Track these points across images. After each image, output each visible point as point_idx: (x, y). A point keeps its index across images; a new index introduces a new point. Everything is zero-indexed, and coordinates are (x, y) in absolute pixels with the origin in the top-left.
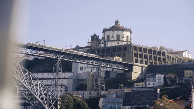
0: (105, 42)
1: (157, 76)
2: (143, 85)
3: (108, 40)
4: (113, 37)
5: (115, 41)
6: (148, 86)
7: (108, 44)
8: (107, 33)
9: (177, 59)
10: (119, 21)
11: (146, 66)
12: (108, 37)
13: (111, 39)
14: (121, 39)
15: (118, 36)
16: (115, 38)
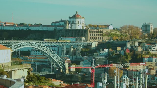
0: (71, 24)
1: (105, 50)
2: (98, 54)
3: (73, 23)
4: (75, 22)
5: (77, 24)
7: (73, 25)
8: (72, 19)
9: (107, 32)
10: (77, 12)
11: (97, 42)
12: (73, 21)
13: (74, 23)
14: (80, 23)
15: (79, 22)
16: (77, 23)
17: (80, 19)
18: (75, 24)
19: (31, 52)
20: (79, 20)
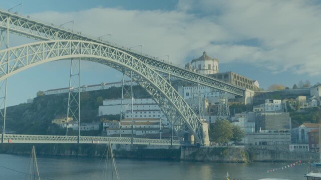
0: (197, 71)
1: (275, 101)
2: (262, 110)
3: (200, 69)
4: (204, 66)
5: (206, 70)
6: (267, 111)
8: (198, 63)
11: (253, 92)
12: (200, 66)
13: (202, 68)
14: (212, 68)
15: (209, 66)
16: (207, 68)
17: (212, 61)
18: (204, 70)
19: (126, 115)
20: (210, 62)
